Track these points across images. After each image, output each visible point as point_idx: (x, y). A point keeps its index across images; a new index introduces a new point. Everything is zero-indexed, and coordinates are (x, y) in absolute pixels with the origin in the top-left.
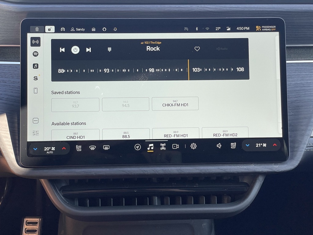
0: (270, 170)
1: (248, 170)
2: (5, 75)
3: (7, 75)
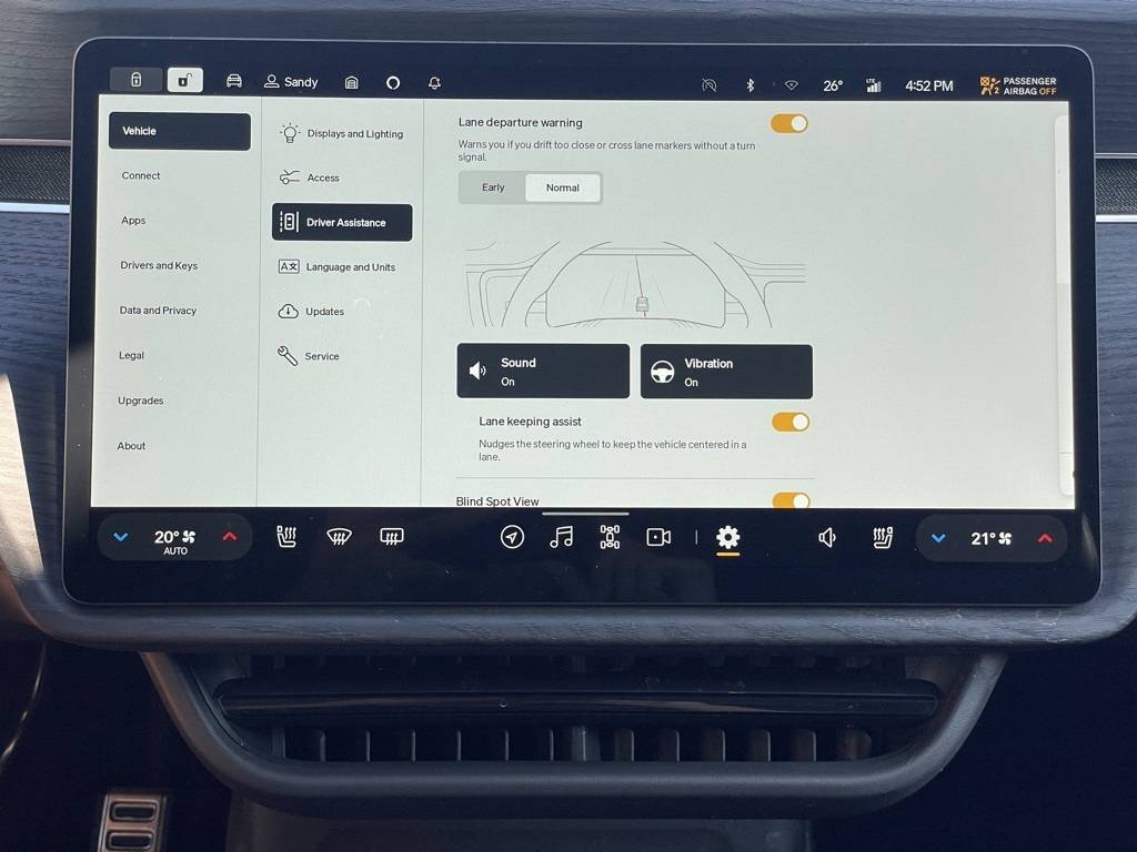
0: (1025, 637)
1: (939, 633)
2: (14, 254)
3: (21, 254)
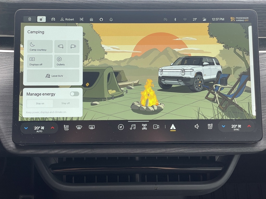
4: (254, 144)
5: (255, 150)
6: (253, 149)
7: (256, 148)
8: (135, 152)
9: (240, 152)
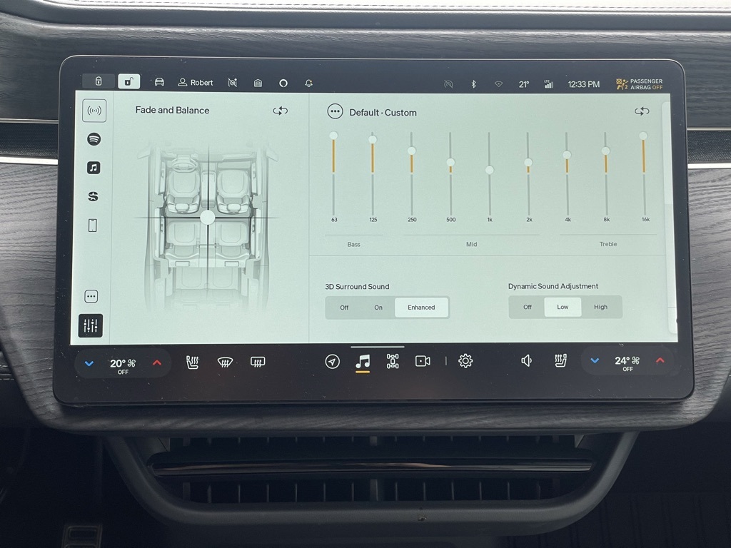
4: (673, 406)
5: (674, 421)
6: (668, 419)
7: (677, 416)
8: (369, 425)
9: (635, 428)
